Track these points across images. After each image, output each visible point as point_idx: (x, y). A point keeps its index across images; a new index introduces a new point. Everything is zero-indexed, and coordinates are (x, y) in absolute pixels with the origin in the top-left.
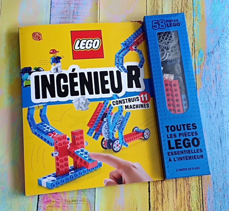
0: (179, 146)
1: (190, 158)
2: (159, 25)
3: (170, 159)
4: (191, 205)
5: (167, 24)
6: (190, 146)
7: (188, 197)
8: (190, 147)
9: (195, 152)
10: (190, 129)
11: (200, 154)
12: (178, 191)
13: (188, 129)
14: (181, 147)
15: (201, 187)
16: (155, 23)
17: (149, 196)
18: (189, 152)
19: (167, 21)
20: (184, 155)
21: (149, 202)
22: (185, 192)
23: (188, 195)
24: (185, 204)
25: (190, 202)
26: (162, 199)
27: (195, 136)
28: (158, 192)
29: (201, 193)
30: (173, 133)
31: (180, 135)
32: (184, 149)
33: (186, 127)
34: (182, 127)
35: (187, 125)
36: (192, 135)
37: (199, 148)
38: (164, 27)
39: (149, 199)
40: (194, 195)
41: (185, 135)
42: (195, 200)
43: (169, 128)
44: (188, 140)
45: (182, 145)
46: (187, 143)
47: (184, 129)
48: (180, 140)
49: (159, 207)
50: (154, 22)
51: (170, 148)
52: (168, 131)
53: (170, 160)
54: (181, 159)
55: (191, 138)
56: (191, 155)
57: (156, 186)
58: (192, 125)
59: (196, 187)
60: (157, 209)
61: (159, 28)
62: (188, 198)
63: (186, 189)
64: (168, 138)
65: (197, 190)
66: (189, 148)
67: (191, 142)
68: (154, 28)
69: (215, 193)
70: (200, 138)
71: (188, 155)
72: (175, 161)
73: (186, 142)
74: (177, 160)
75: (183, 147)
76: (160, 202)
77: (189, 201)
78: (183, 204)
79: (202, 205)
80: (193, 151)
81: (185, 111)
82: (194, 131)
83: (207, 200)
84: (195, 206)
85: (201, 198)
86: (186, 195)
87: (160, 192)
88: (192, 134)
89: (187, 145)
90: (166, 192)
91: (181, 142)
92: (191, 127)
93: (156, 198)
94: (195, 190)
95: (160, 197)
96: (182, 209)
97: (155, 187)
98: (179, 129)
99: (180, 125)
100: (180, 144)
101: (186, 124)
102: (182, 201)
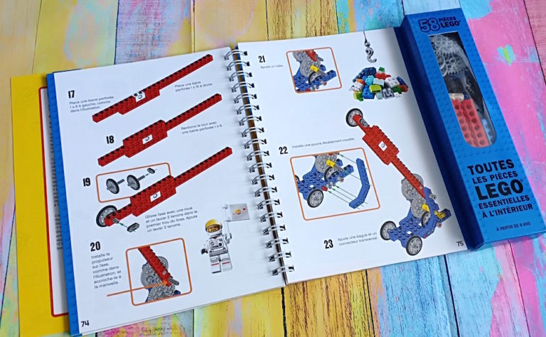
0: (493, 193)
1: (513, 209)
2: (430, 25)
3: (484, 213)
4: (353, 325)
5: (441, 24)
6: (509, 192)
7: (348, 313)
8: (511, 194)
9: (519, 201)
10: (505, 168)
11: (526, 203)
12: (331, 303)
13: (502, 168)
14: (497, 195)
15: (367, 295)
16: (424, 23)
17: (284, 314)
18: (510, 201)
19: (440, 20)
20: (505, 206)
21: (285, 325)
22: (343, 304)
23: (348, 310)
24: (343, 325)
25: (352, 321)
26: (306, 318)
27: (514, 178)
28: (298, 308)
29: (368, 306)
30: (481, 175)
31: (492, 177)
32: (501, 197)
33: (498, 165)
34: (492, 166)
35: (500, 162)
36: (510, 177)
37: (523, 194)
38: (438, 27)
39: (284, 320)
40: (358, 309)
41: (500, 177)
42: (359, 317)
43: (474, 169)
44: (506, 184)
45: (497, 192)
46: (505, 189)
47: (497, 169)
48: (493, 185)
49: (300, 332)
50: (421, 22)
51: (481, 197)
52: (473, 173)
53: (485, 215)
54: (500, 212)
55: (508, 181)
56: (515, 205)
57: (295, 298)
58: (507, 161)
59: (359, 296)
60: (298, 334)
61: (430, 29)
62: (348, 315)
63: (343, 300)
64: (475, 183)
65: (362, 301)
66: (509, 196)
67: (509, 186)
68: (423, 30)
69: (391, 304)
70: (522, 180)
71: (510, 205)
72: (491, 215)
73: (503, 186)
74: (495, 214)
75: (500, 194)
76: (303, 323)
77: (349, 319)
78: (339, 325)
79: (371, 324)
80: (516, 200)
81: (491, 143)
82: (511, 170)
83: (379, 316)
84: (360, 326)
85: (369, 313)
86: (344, 309)
87: (302, 306)
88: (509, 175)
89: (505, 191)
90: (312, 306)
91: (496, 187)
92: (506, 165)
93: (295, 317)
94: (358, 301)
95: (301, 315)
96: (340, 332)
97: (293, 299)
98: (489, 168)
99: (489, 164)
100: (494, 190)
101: (497, 161)
102: (339, 320)
